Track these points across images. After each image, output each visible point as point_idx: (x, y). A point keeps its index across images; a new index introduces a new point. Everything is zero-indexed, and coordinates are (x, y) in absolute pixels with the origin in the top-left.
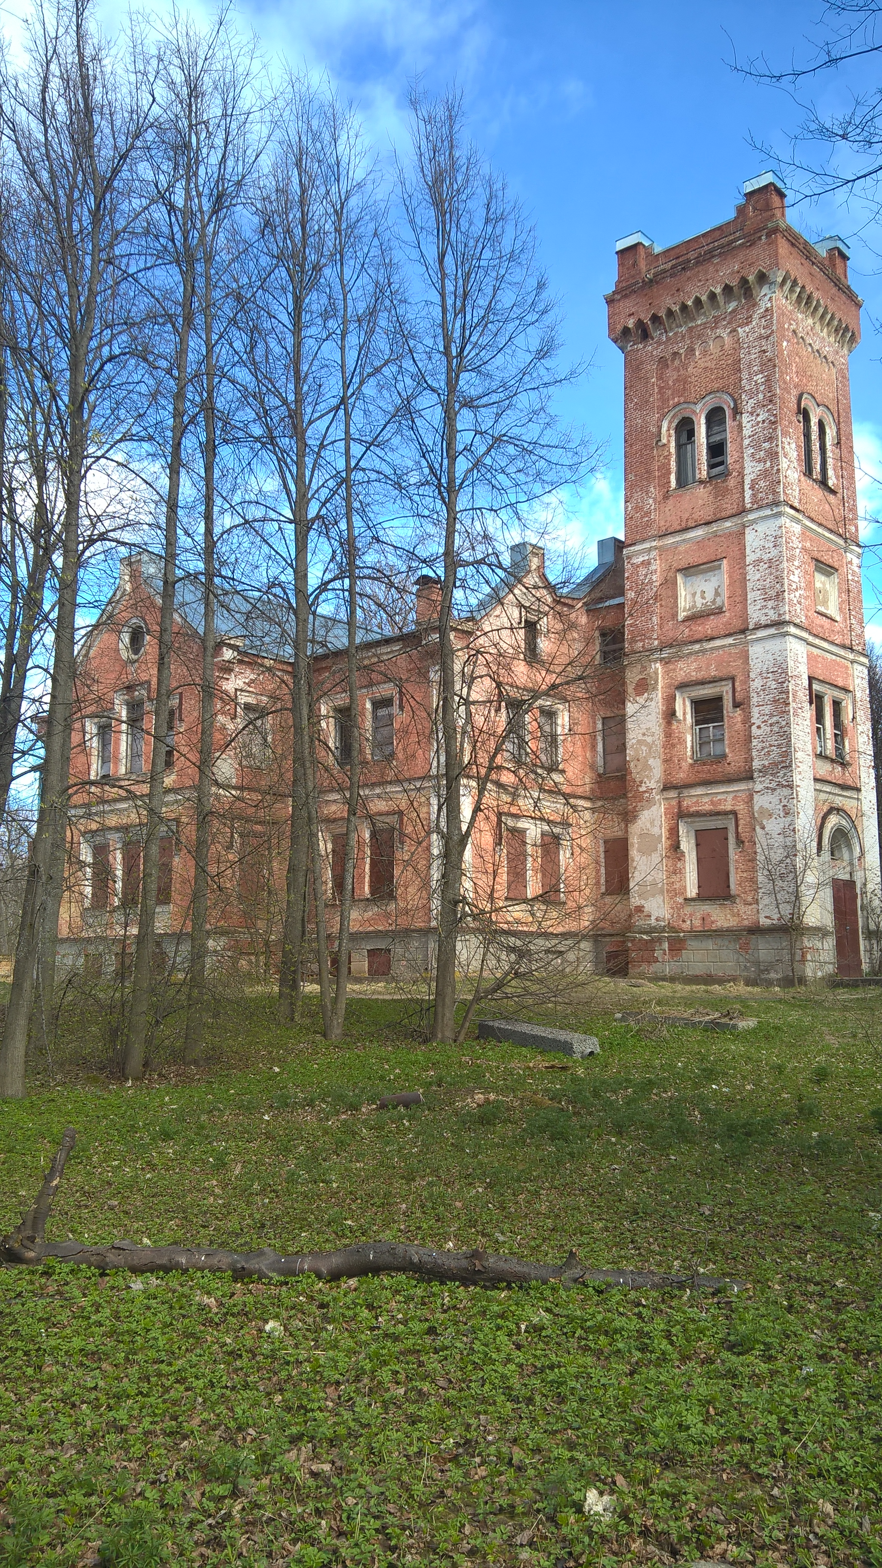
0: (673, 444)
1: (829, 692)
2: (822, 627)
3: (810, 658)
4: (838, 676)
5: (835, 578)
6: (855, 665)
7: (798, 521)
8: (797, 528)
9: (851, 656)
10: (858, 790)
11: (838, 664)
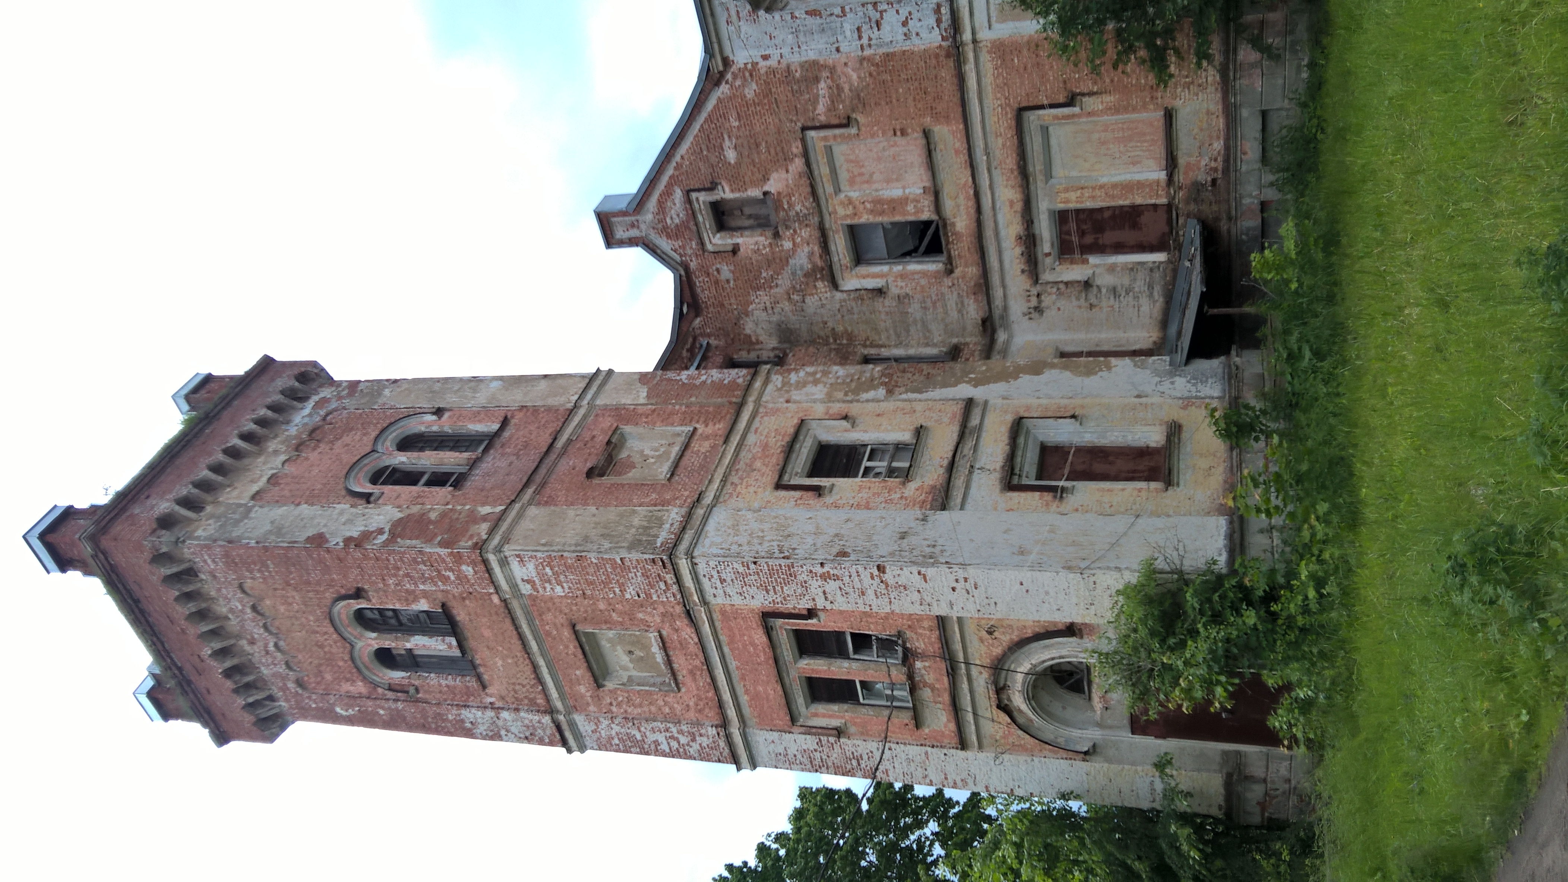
4: (753, 644)
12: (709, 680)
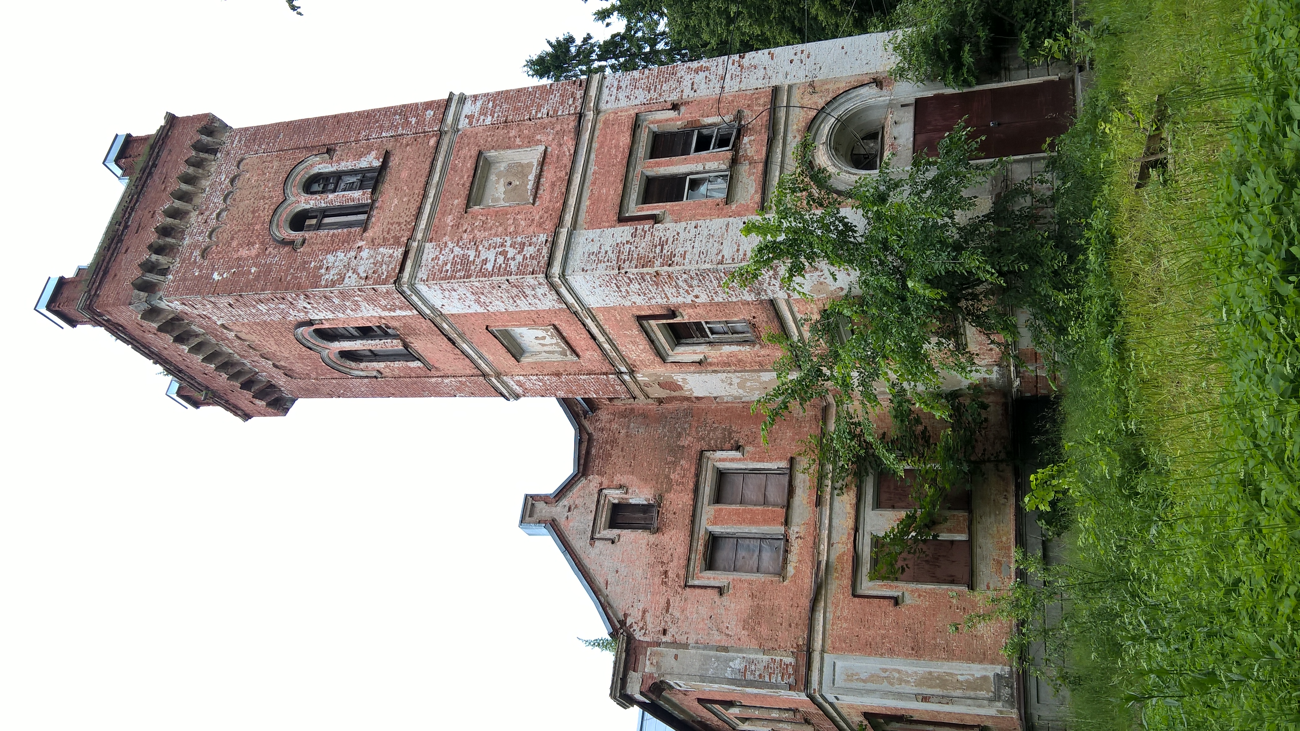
0: (376, 365)
1: (639, 169)
2: (553, 184)
3: (593, 224)
4: (617, 147)
5: (492, 154)
6: (603, 106)
7: (420, 250)
8: (430, 250)
9: (590, 115)
10: (776, 90)
11: (602, 146)
12: (564, 190)
